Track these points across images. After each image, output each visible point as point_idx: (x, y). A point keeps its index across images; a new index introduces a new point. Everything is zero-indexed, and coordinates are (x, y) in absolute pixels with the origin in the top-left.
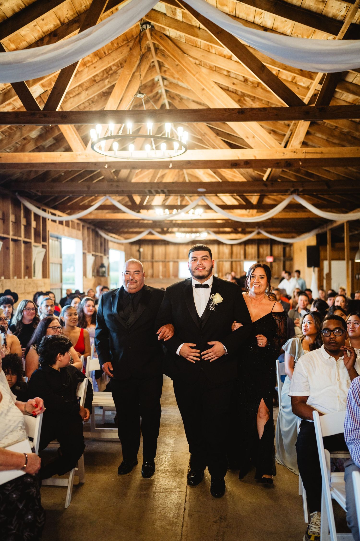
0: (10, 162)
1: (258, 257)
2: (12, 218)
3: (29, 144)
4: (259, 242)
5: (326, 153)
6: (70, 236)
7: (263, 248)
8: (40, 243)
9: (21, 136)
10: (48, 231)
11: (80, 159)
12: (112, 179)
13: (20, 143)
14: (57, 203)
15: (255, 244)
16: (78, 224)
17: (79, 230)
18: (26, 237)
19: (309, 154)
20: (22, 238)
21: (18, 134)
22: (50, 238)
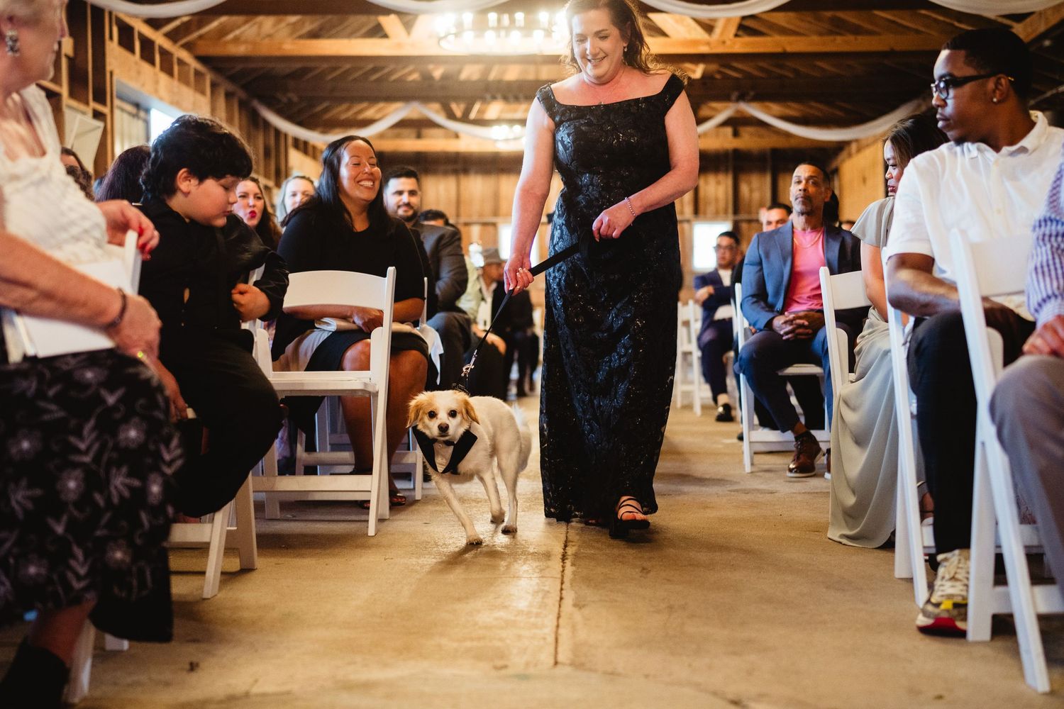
1: (736, 210)
7: (749, 183)
8: (87, 103)
10: (111, 73)
15: (726, 171)
16: (197, 73)
17: (203, 93)
22: (117, 102)
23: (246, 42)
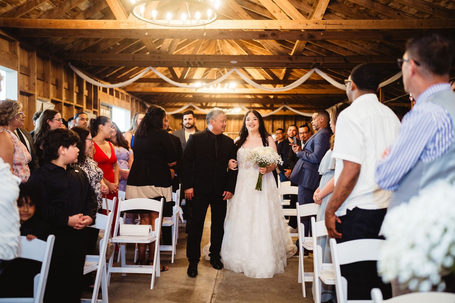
0: (59, 27)
2: (65, 85)
3: (79, 16)
4: (285, 118)
5: (344, 25)
6: (120, 106)
7: (288, 123)
8: (91, 109)
9: (71, 7)
10: (99, 100)
11: (123, 27)
12: (154, 51)
13: (70, 15)
14: (108, 76)
15: (282, 120)
16: (126, 96)
17: (129, 102)
18: (78, 103)
19: (329, 25)
20: (75, 103)
21: (68, 5)
22: (101, 106)
23: (141, 88)
